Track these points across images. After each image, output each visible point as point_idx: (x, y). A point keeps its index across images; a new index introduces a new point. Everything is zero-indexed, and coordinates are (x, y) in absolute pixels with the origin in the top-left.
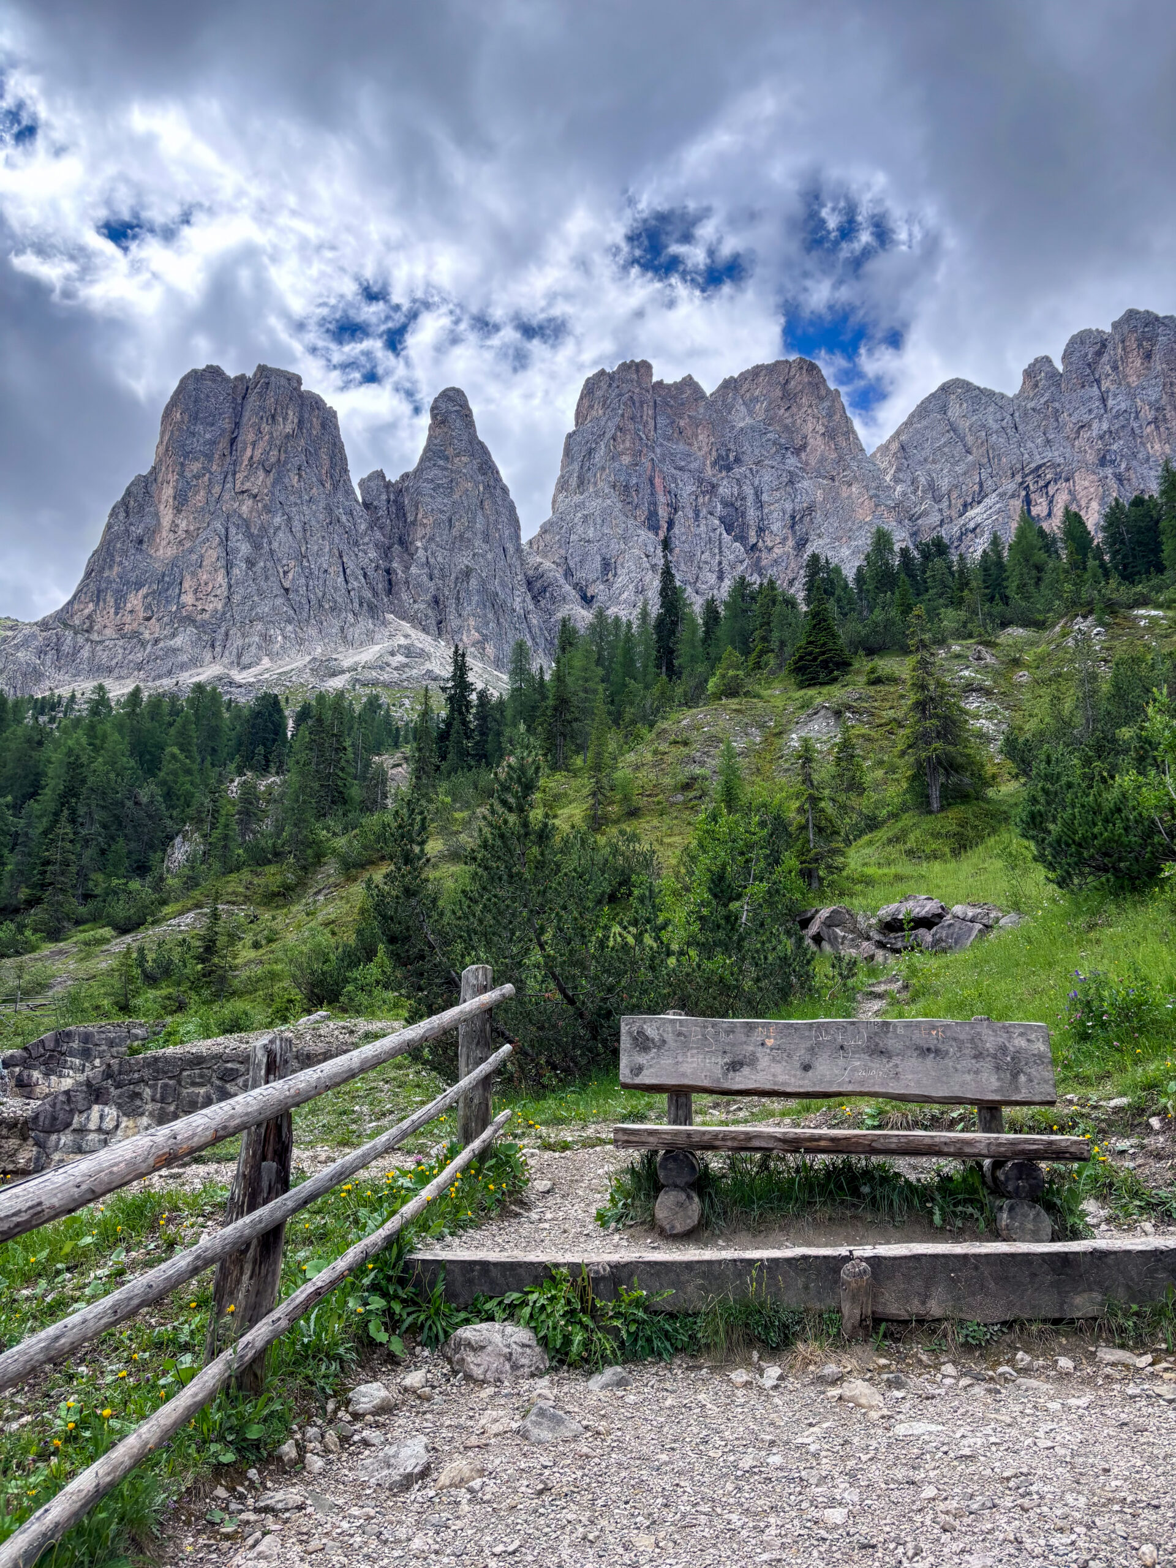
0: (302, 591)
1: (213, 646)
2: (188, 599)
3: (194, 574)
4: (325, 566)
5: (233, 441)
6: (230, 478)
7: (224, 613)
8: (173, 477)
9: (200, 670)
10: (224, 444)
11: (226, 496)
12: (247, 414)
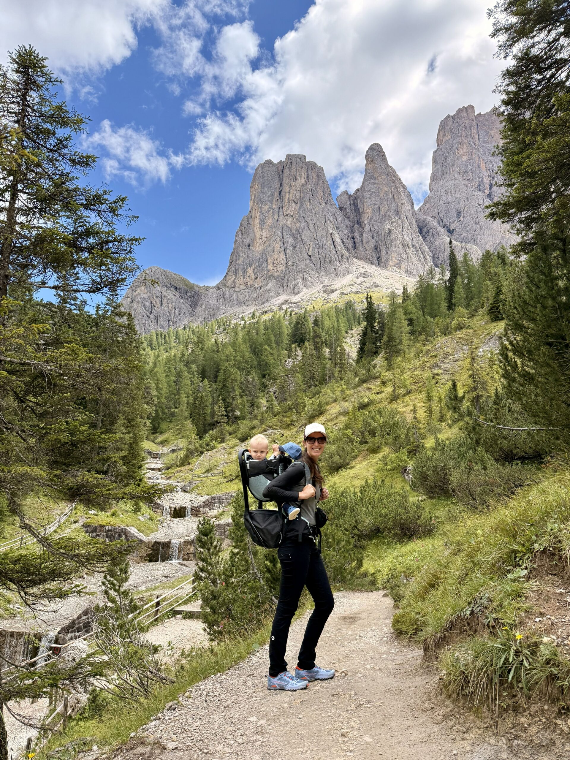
0: (317, 254)
1: (283, 286)
2: (270, 267)
3: (271, 256)
4: (325, 242)
5: (280, 193)
6: (281, 210)
7: (286, 271)
8: (258, 215)
9: (279, 298)
10: (277, 194)
11: (280, 219)
12: (284, 179)
